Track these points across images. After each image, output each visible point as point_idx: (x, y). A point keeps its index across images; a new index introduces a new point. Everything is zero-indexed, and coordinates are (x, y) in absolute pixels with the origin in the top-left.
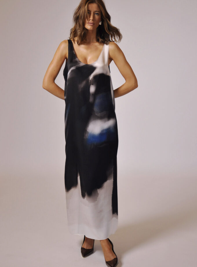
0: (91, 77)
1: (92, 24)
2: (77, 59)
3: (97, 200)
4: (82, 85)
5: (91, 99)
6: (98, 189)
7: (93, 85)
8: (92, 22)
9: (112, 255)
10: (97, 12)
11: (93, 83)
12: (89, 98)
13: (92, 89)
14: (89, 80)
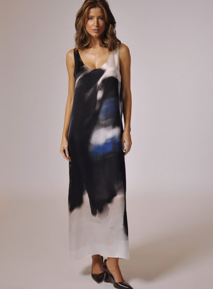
0: (99, 82)
1: (96, 31)
2: (84, 66)
3: (108, 215)
4: (89, 94)
5: (97, 107)
6: (108, 204)
7: (101, 90)
8: (96, 28)
10: (101, 17)
11: (101, 88)
13: (100, 95)
14: (97, 86)
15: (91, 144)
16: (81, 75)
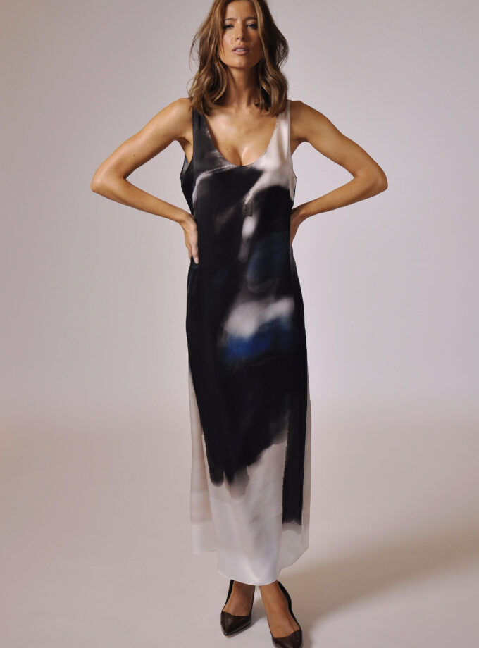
0: (248, 198)
1: (243, 52)
2: (217, 151)
3: (244, 493)
4: (224, 219)
5: (243, 252)
6: (247, 466)
7: (251, 216)
9: (290, 623)
11: (252, 212)
12: (238, 251)
13: (249, 226)
14: (242, 206)
15: (226, 332)
16: (207, 172)
